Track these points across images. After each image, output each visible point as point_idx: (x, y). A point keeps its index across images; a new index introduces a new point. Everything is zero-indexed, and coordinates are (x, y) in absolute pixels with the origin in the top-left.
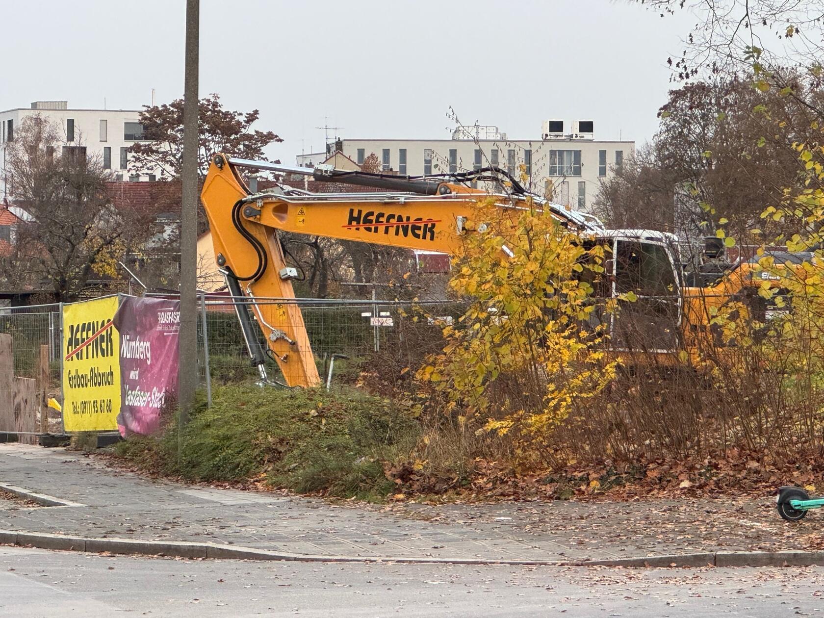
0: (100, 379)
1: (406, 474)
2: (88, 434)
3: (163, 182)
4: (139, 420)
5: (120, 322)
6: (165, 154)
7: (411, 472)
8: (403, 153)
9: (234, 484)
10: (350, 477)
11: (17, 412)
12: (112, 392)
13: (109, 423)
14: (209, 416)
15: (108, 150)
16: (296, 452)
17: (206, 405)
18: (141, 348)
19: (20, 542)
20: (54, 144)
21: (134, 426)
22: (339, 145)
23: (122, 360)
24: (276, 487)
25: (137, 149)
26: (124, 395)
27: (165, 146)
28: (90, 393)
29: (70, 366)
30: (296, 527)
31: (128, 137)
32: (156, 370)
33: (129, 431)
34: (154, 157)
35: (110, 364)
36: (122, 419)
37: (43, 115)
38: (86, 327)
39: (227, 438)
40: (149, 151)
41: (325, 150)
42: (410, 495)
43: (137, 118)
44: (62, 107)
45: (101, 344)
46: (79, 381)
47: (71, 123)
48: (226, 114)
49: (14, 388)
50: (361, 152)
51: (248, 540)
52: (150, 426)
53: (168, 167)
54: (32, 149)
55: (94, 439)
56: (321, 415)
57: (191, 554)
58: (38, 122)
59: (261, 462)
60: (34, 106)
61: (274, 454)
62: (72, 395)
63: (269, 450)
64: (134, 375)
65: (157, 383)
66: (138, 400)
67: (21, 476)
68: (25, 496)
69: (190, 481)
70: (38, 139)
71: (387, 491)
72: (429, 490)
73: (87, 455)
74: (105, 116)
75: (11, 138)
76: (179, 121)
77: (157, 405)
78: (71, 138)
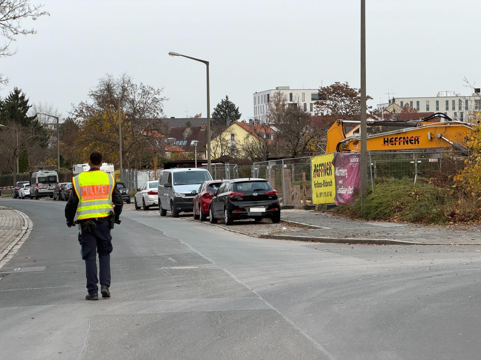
0: (327, 184)
1: (453, 215)
2: (323, 205)
3: (327, 116)
4: (343, 199)
5: (334, 162)
6: (328, 105)
7: (455, 214)
8: (418, 102)
9: (385, 220)
10: (431, 216)
11: (293, 198)
12: (332, 189)
13: (331, 200)
14: (373, 195)
15: (305, 104)
16: (408, 208)
17: (371, 191)
18: (343, 172)
19: (313, 240)
20: (286, 103)
21: (341, 201)
22: (394, 100)
23: (335, 176)
24: (401, 221)
25: (317, 103)
26: (337, 189)
27: (328, 102)
28: (323, 189)
29: (315, 180)
30: (416, 233)
31: (313, 99)
32: (350, 180)
33: (340, 203)
34: (324, 106)
35: (331, 178)
36: (336, 199)
37: (281, 92)
38: (321, 165)
39: (381, 203)
40: (322, 104)
41: (388, 102)
42: (455, 222)
43: (317, 92)
44: (287, 88)
45: (327, 171)
46: (318, 185)
47: (291, 95)
48: (351, 89)
49: (291, 189)
50: (402, 103)
51: (400, 238)
52: (348, 201)
53: (330, 110)
54: (277, 105)
55: (326, 206)
56: (416, 194)
57: (380, 243)
58: (279, 94)
59: (395, 212)
60: (277, 88)
61: (400, 209)
62: (315, 190)
63: (397, 207)
64: (341, 182)
65: (350, 184)
66: (343, 191)
67: (302, 220)
68: (306, 226)
69: (368, 220)
70: (279, 101)
71: (446, 221)
72: (462, 220)
73: (324, 212)
74: (304, 91)
75: (268, 101)
76: (333, 92)
77: (351, 193)
78: (291, 100)
